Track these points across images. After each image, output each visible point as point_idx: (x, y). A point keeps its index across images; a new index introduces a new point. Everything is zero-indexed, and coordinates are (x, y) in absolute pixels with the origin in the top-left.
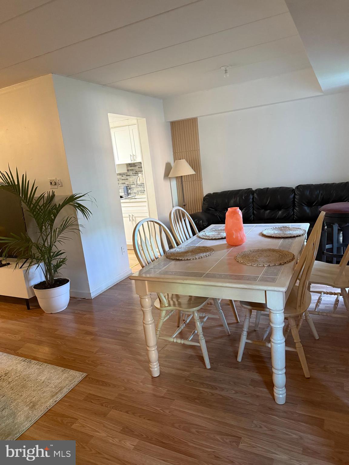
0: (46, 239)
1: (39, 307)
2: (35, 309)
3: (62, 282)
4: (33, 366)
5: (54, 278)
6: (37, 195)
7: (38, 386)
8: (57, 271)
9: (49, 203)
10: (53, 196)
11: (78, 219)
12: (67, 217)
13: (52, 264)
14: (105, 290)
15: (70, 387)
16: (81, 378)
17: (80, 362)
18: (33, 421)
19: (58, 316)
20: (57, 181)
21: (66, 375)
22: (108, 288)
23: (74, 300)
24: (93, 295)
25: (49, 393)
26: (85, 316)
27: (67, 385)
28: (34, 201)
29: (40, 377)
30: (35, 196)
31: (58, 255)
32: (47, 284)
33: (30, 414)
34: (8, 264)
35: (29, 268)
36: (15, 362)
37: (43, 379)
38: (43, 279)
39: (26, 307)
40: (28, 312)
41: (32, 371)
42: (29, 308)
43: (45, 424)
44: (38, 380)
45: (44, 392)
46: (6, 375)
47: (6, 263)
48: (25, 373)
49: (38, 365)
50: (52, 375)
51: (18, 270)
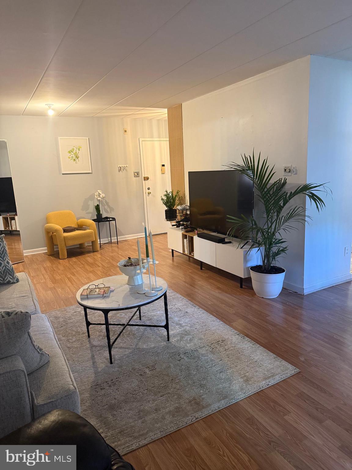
0: (271, 226)
1: (252, 288)
2: (248, 289)
3: (278, 270)
4: (246, 342)
5: (271, 265)
6: (272, 181)
7: (251, 363)
8: (275, 259)
9: (280, 190)
10: (285, 183)
11: (306, 210)
12: (295, 206)
13: (272, 251)
14: (319, 290)
15: (282, 376)
16: (293, 372)
17: (291, 355)
18: (247, 395)
19: (269, 303)
20: (292, 168)
21: (277, 363)
22: (322, 289)
23: (285, 291)
24: (306, 292)
25: (262, 374)
26: (297, 310)
27: (280, 373)
28: (268, 186)
29: (253, 355)
30: (270, 182)
31: (279, 243)
32: (263, 269)
33: (244, 387)
34: (230, 242)
35: (250, 250)
36: (230, 332)
37: (256, 358)
38: (260, 263)
39: (239, 285)
40: (240, 290)
41: (246, 347)
42: (241, 287)
43: (258, 402)
44: (251, 358)
45: (256, 372)
46: (223, 342)
47: (228, 241)
48: (239, 346)
49: (251, 343)
50: (264, 357)
51: (239, 250)
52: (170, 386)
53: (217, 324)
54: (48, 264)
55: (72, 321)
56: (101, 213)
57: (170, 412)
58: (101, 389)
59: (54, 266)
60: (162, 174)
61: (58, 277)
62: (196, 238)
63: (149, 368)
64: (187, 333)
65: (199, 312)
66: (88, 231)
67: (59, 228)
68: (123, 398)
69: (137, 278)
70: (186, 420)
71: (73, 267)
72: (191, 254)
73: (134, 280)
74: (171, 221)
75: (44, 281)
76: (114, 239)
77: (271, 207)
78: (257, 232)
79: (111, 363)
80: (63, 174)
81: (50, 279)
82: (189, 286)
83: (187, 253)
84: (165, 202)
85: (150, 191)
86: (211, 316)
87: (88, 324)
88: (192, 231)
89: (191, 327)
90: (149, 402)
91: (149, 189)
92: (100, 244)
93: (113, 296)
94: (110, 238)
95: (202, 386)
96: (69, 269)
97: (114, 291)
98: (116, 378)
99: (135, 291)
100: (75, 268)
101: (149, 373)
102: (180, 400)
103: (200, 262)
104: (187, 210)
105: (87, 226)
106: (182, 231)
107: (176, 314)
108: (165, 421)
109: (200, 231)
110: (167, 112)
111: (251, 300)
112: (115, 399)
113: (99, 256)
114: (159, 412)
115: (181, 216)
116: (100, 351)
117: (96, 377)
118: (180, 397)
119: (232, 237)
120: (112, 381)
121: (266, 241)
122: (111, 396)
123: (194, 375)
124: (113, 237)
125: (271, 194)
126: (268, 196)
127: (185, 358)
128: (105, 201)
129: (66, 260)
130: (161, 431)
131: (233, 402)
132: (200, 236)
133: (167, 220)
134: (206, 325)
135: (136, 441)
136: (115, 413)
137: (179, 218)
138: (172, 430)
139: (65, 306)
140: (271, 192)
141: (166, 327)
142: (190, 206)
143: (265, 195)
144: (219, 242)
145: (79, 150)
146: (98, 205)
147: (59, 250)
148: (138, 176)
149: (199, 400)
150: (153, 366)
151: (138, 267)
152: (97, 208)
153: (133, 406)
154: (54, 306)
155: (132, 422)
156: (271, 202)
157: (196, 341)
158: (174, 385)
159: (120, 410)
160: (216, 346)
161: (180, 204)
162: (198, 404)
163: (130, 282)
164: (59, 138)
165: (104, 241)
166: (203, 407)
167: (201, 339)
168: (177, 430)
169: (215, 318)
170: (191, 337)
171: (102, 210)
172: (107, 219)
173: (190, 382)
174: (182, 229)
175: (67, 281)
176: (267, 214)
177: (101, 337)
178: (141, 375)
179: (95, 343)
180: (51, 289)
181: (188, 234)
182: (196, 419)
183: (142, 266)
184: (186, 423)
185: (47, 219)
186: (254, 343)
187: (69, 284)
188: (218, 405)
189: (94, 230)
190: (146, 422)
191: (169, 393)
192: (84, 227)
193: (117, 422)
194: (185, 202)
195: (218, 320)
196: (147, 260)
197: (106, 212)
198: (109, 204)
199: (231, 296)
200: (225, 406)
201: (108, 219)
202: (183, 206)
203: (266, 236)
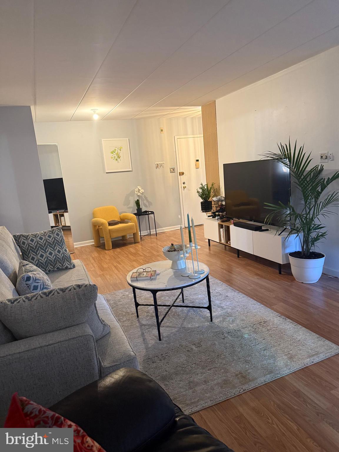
0: (309, 212)
1: (291, 274)
2: (287, 275)
4: (288, 323)
5: (310, 251)
6: (308, 169)
7: (294, 342)
8: (314, 244)
9: (317, 176)
10: (322, 169)
12: (333, 192)
13: (311, 236)
15: (326, 355)
18: (293, 370)
19: (309, 287)
20: (329, 155)
21: (321, 342)
23: (326, 276)
25: (306, 352)
27: (324, 352)
28: (305, 174)
29: (296, 335)
30: (306, 169)
31: (318, 229)
32: (302, 254)
33: (289, 363)
34: (267, 230)
35: (289, 236)
36: (271, 314)
37: (299, 338)
38: (298, 249)
39: (278, 271)
40: (279, 276)
41: (288, 327)
42: (280, 273)
43: (303, 377)
44: (294, 337)
45: (300, 350)
46: (265, 323)
47: (266, 228)
48: (281, 327)
49: (293, 324)
50: (307, 337)
51: (277, 236)
52: (217, 361)
53: (258, 307)
54: (95, 254)
55: (121, 303)
56: (141, 207)
57: (218, 384)
58: (153, 362)
59: (101, 256)
60: (196, 168)
61: (105, 266)
62: (232, 228)
63: (195, 345)
64: (229, 315)
65: (239, 296)
66: (130, 224)
67: (105, 222)
68: (173, 371)
69: (180, 263)
70: (235, 392)
71: (118, 256)
72: (228, 243)
73: (177, 265)
74: (207, 213)
75: (94, 269)
76: (153, 232)
77: (308, 194)
78: (295, 218)
79: (160, 340)
80: (107, 173)
81: (99, 267)
82: (227, 273)
83: (223, 242)
84: (201, 194)
85: (185, 185)
86: (252, 300)
87: (137, 305)
88: (228, 220)
89: (232, 309)
90: (198, 375)
91: (184, 183)
92: (141, 236)
93: (159, 279)
94: (149, 231)
95: (247, 362)
96: (115, 258)
97: (160, 274)
98: (166, 353)
99: (179, 274)
100: (119, 258)
101: (196, 349)
102: (227, 374)
103: (236, 250)
104: (222, 201)
105: (128, 219)
106: (218, 221)
107: (217, 298)
108: (214, 392)
109: (235, 221)
110: (201, 110)
111: (290, 285)
112: (166, 371)
113: (140, 246)
114: (208, 384)
115: (217, 207)
116: (149, 329)
117: (147, 352)
118: (226, 371)
119: (269, 224)
120: (162, 356)
121: (305, 227)
122: (162, 368)
123: (239, 352)
124: (152, 230)
125: (308, 181)
126: (305, 183)
127: (228, 336)
128: (144, 196)
129: (112, 251)
130: (211, 400)
131: (279, 376)
132: (236, 225)
133: (203, 212)
134: (247, 308)
135: (188, 407)
136: (167, 383)
137: (214, 209)
138: (222, 399)
139: (114, 290)
140: (308, 179)
141: (209, 308)
142: (225, 198)
143: (302, 182)
144: (255, 230)
145: (121, 151)
146: (138, 200)
147: (105, 242)
148: (174, 172)
149: (245, 374)
150: (199, 343)
151: (181, 252)
152: (137, 203)
153: (183, 378)
154: (105, 290)
155: (184, 392)
156: (308, 189)
157: (238, 321)
158: (220, 361)
159: (171, 381)
160: (259, 326)
161: (215, 195)
162: (244, 377)
163: (174, 266)
164: (102, 140)
165: (144, 233)
166: (250, 381)
167: (243, 320)
168: (226, 400)
169: (256, 301)
170: (233, 318)
171: (142, 205)
172: (146, 213)
173: (235, 358)
174: (218, 219)
175: (114, 269)
176: (305, 200)
177: (149, 317)
178: (188, 351)
179: (144, 322)
180: (100, 276)
181: (224, 224)
182: (244, 390)
183: (185, 251)
184: (235, 394)
185: (93, 214)
186: (296, 324)
187: (116, 271)
188: (264, 379)
189: (135, 222)
190: (196, 391)
191: (216, 367)
192: (126, 220)
193: (170, 391)
194: (220, 193)
195: (259, 304)
196: (190, 244)
197: (145, 206)
198: (148, 199)
199: (270, 282)
200: (270, 380)
201: (148, 213)
202: (219, 197)
203: (305, 222)
